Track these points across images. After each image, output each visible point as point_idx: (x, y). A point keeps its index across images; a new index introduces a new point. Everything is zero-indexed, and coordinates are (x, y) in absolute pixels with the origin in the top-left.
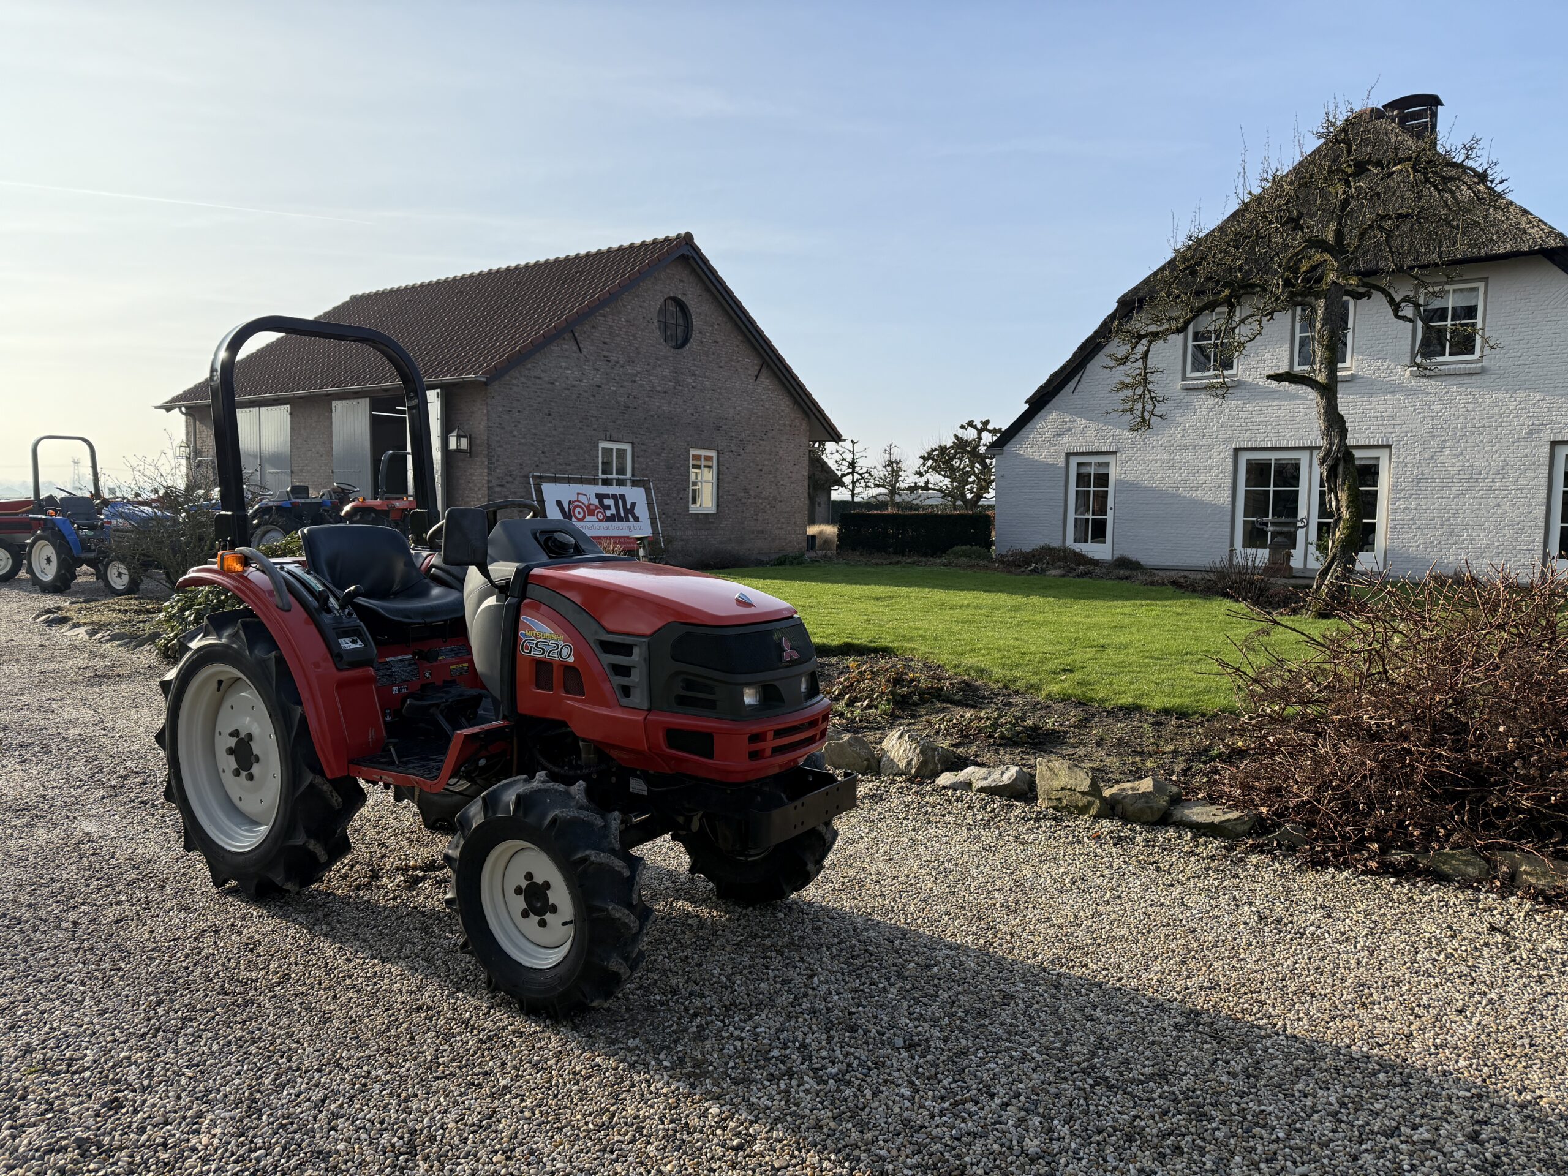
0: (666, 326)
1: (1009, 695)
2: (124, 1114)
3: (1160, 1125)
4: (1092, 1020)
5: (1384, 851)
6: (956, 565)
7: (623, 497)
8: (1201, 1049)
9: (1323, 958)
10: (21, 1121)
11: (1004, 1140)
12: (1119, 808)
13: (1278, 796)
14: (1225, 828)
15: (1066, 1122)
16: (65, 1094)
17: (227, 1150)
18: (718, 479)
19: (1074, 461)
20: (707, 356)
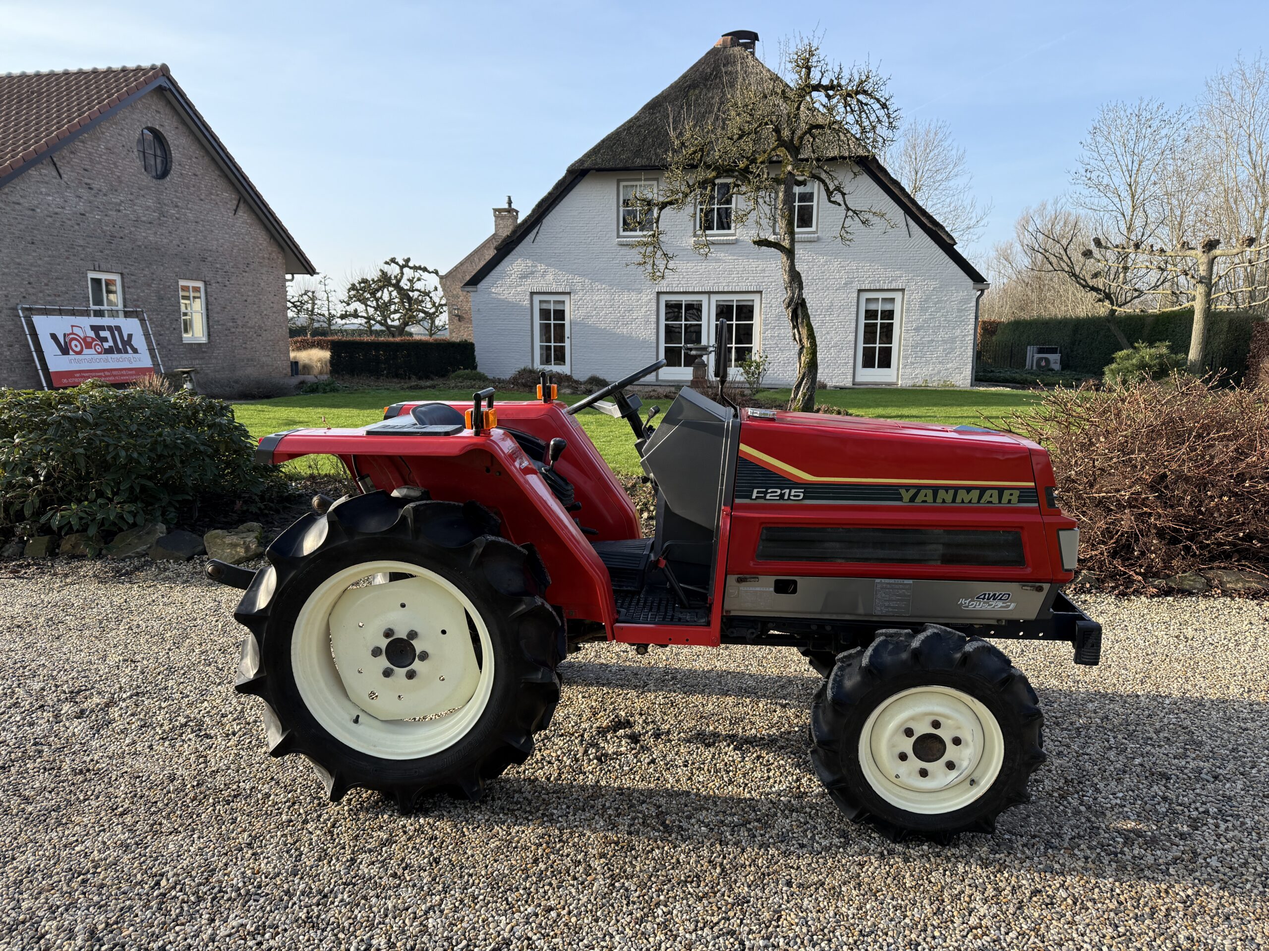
0: (145, 156)
7: (118, 328)
18: (207, 310)
19: (537, 299)
20: (188, 188)
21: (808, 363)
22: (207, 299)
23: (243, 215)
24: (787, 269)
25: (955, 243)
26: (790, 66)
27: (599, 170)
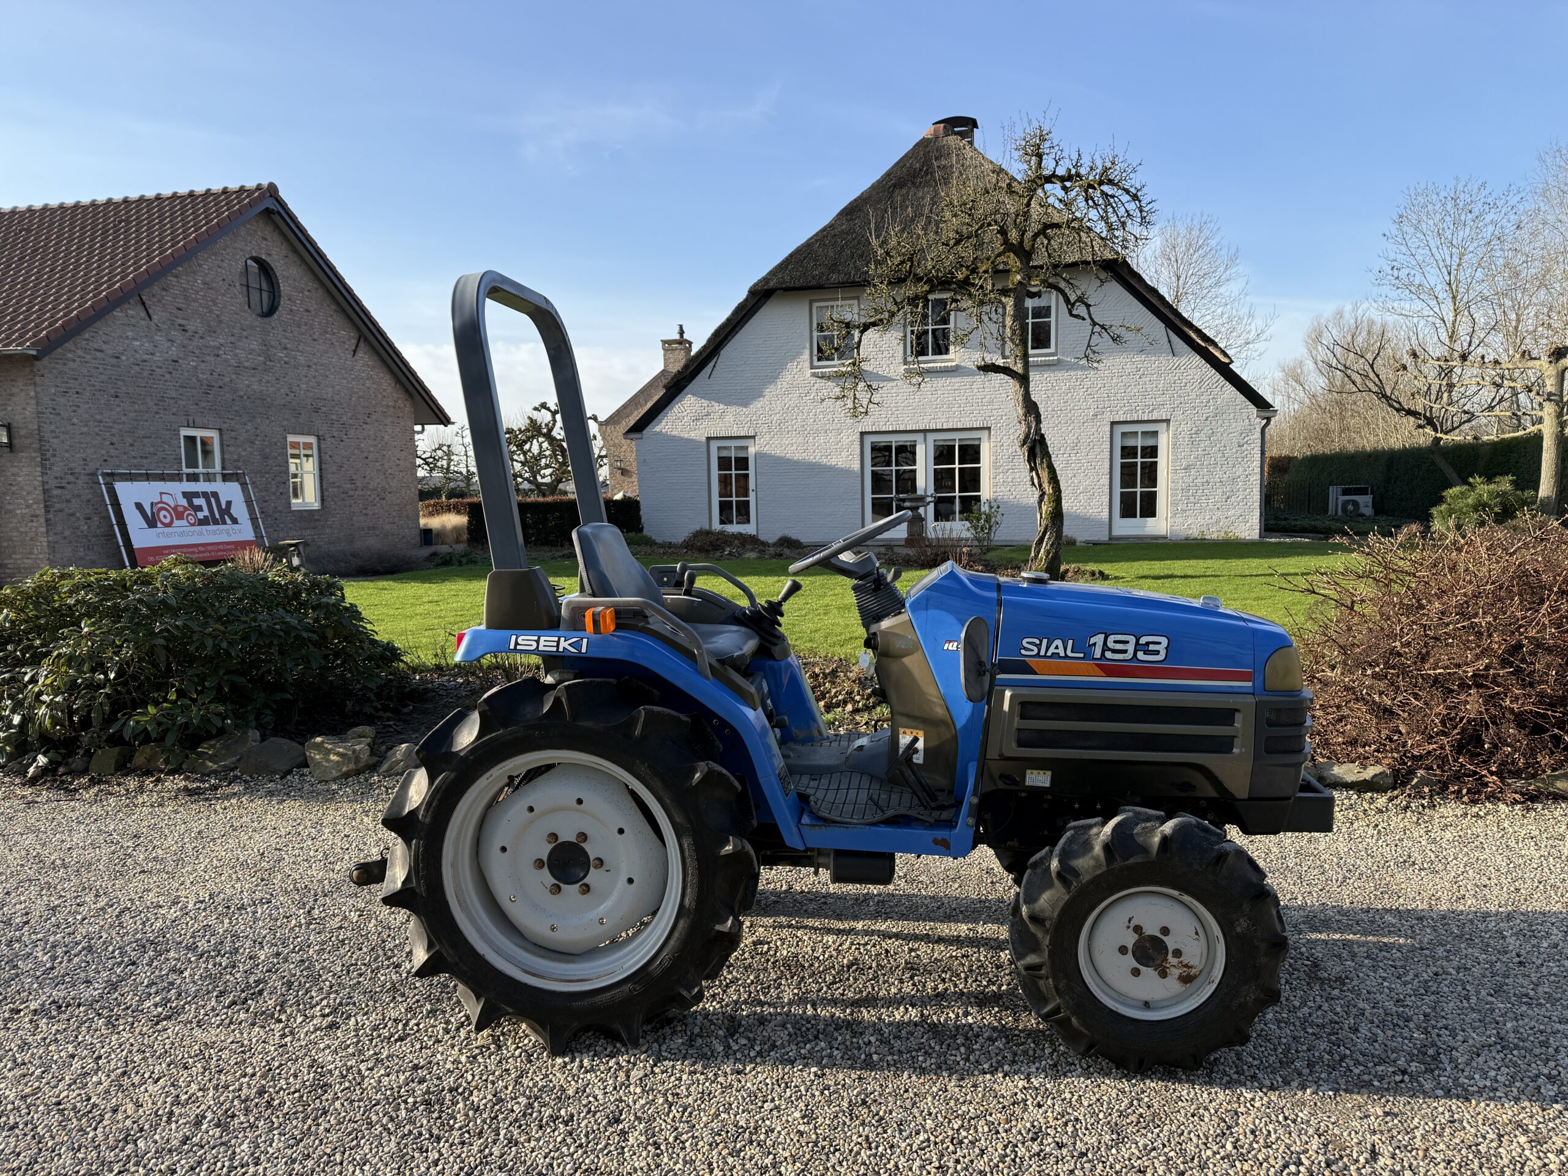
0: (249, 292)
7: (215, 495)
14: (1377, 783)
18: (321, 469)
19: (714, 445)
20: (299, 327)
21: (1051, 513)
22: (320, 457)
23: (364, 357)
24: (1021, 398)
25: (1232, 362)
26: (1016, 154)
27: (787, 289)
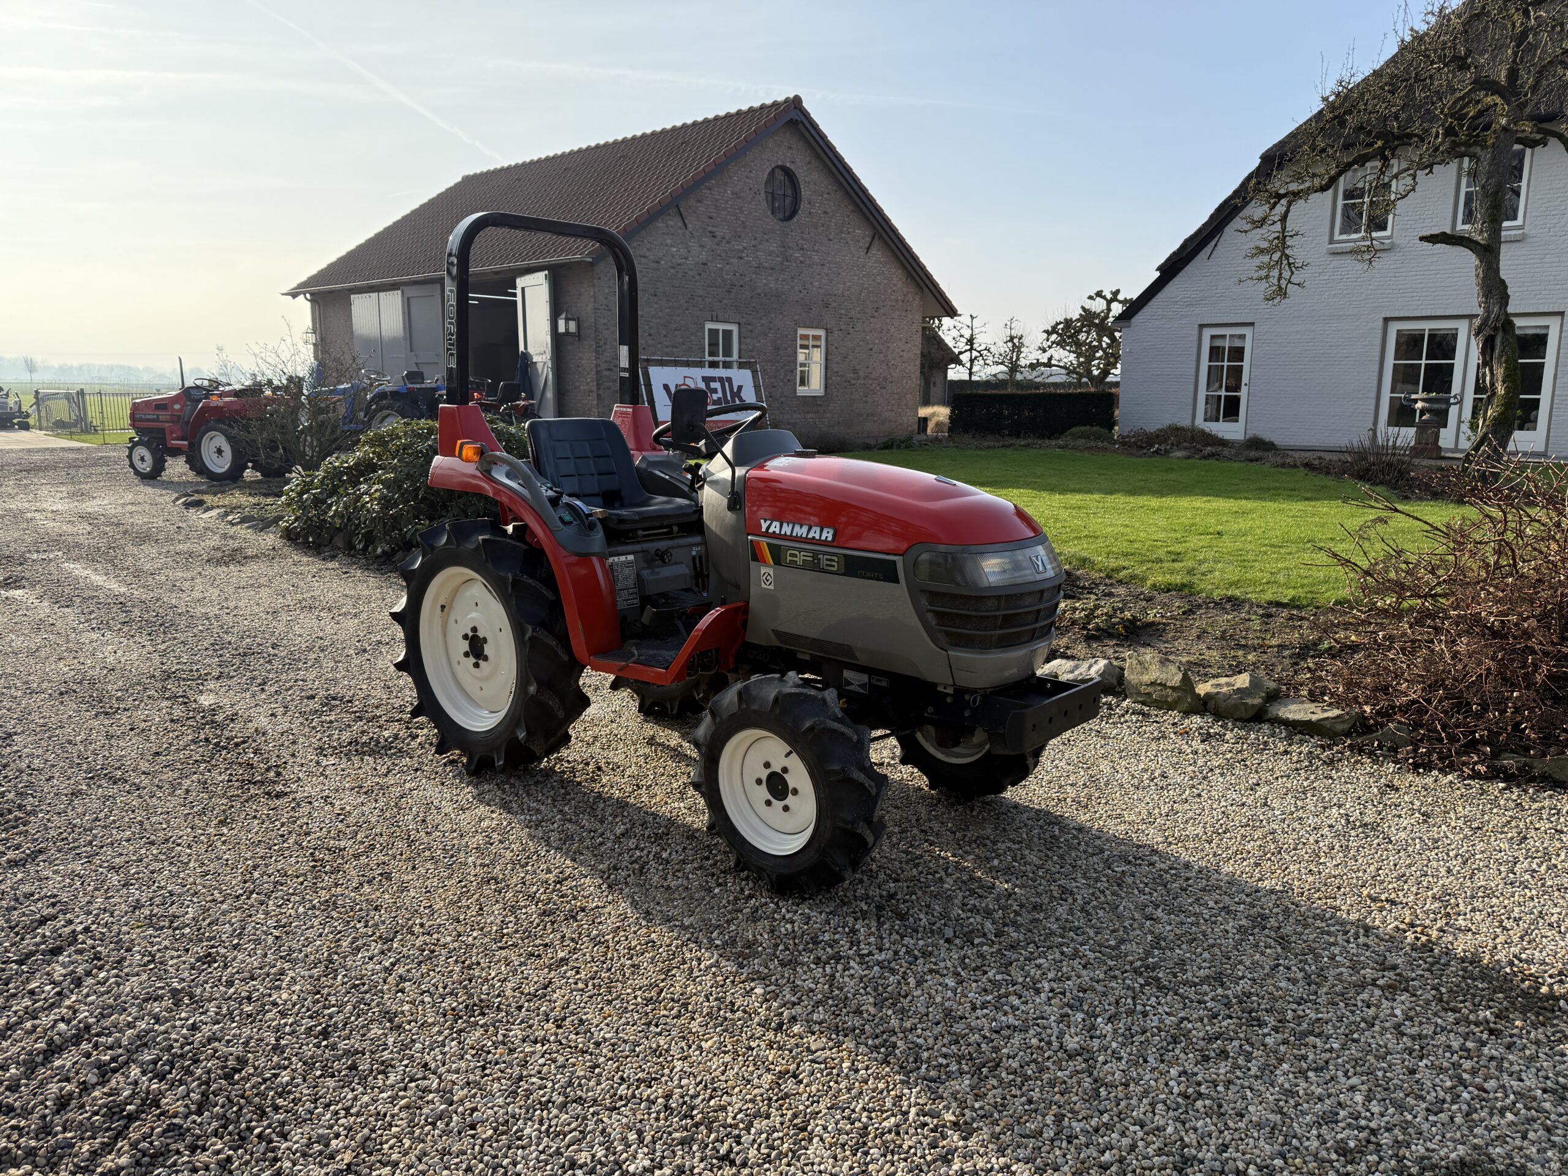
0: (773, 199)
1: (1112, 585)
2: (216, 969)
3: (1208, 1028)
4: (1152, 919)
5: (1495, 755)
6: (1073, 448)
7: (729, 380)
8: (1263, 954)
9: (1410, 866)
10: (126, 970)
11: (1043, 1036)
12: (1211, 704)
13: (1386, 694)
14: (1323, 726)
15: (1109, 1020)
16: (166, 948)
17: (303, 1006)
18: (827, 359)
19: (1207, 333)
22: (827, 348)
23: (878, 253)
24: (1481, 275)
